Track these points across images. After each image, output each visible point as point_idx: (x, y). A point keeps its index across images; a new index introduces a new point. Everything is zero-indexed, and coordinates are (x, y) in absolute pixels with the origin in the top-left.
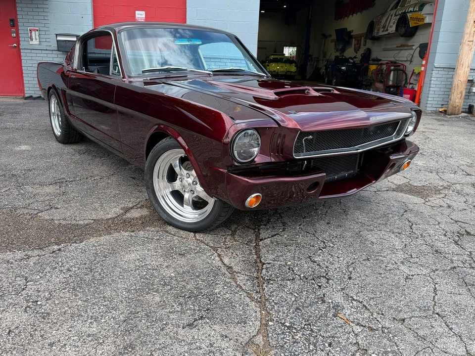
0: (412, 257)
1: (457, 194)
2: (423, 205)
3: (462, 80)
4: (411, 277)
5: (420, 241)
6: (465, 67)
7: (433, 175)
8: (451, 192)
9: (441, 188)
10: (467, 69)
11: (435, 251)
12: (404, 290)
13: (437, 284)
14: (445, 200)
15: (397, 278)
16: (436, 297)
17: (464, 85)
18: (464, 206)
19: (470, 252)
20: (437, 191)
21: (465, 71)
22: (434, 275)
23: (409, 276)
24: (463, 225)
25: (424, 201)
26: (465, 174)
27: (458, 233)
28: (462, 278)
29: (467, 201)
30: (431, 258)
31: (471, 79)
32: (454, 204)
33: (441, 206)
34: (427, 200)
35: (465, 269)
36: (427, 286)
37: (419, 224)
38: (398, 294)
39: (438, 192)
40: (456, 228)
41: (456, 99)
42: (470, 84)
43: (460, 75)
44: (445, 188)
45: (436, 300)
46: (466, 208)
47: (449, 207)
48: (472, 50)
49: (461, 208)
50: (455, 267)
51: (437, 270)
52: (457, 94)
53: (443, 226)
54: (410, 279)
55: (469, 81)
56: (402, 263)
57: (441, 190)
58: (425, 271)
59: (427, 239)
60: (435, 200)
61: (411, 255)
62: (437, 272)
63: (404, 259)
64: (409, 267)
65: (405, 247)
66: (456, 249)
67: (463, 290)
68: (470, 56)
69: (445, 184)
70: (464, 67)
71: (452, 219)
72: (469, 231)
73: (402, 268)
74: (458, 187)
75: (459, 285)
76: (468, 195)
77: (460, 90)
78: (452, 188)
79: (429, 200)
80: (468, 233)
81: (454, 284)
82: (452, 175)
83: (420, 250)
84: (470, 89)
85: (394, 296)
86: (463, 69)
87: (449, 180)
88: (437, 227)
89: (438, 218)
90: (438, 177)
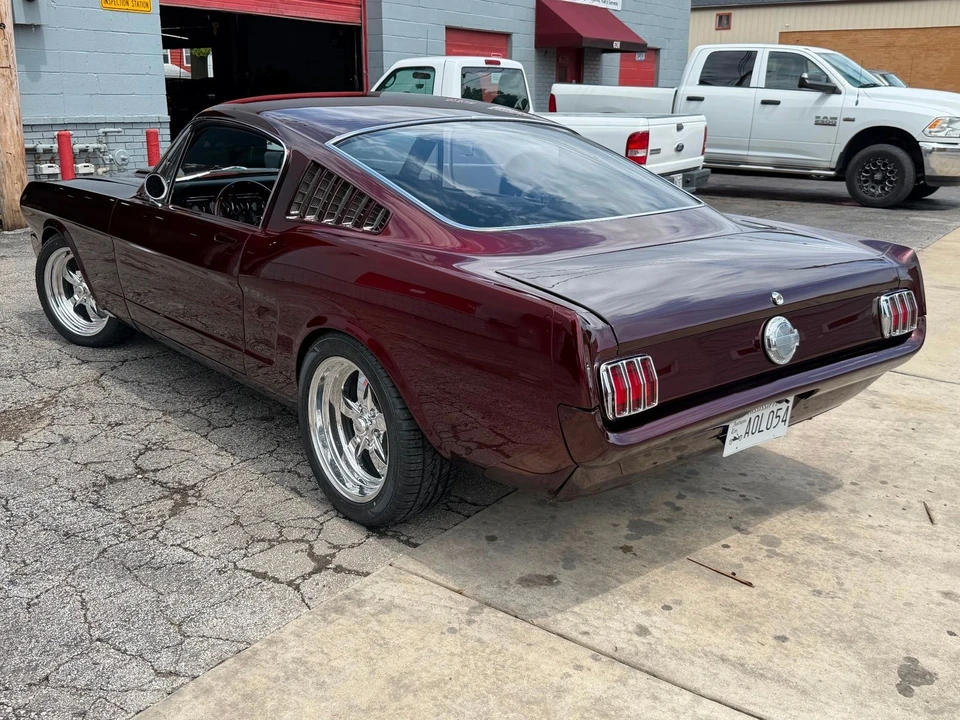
0: (26, 565)
1: (72, 409)
2: (15, 452)
3: (13, 152)
4: (36, 601)
5: (30, 528)
6: (12, 124)
7: (17, 383)
8: (61, 409)
9: (41, 406)
10: (15, 127)
11: (65, 535)
12: (32, 629)
13: (83, 591)
14: (54, 428)
15: (10, 614)
16: (89, 614)
17: (20, 162)
18: (90, 430)
19: (123, 513)
20: (34, 415)
21: (13, 132)
22: (73, 579)
23: (32, 600)
24: (100, 467)
25: (14, 445)
26: (77, 362)
27: (94, 485)
28: (122, 563)
29: (93, 418)
30: (61, 552)
31: (31, 146)
32: (74, 433)
33: (50, 444)
34: (21, 440)
35: (122, 544)
36: (68, 603)
37: (20, 496)
38: (24, 640)
39: (37, 417)
40: (88, 477)
41: (13, 194)
42: (32, 158)
43: (6, 142)
44: (47, 404)
45: (90, 619)
46: (96, 432)
47: (66, 440)
48: (14, 86)
49: (87, 436)
50: (105, 550)
51: (76, 568)
52: (13, 183)
53: (64, 483)
54: (35, 604)
55: (28, 151)
56: (12, 582)
57: (42, 409)
58: (57, 580)
59: (43, 518)
60: (37, 436)
61: (24, 562)
62: (79, 571)
63: (12, 574)
64: (27, 584)
65: (8, 551)
66: (98, 516)
67: (127, 583)
68: (14, 99)
69: (46, 396)
70: (8, 123)
71: (76, 463)
72: (112, 475)
73: (15, 591)
74: (71, 393)
75: (118, 577)
76: (93, 405)
77: (15, 174)
78: (60, 399)
79: (25, 440)
80: (112, 480)
81: (111, 579)
82: (54, 372)
83: (37, 544)
84: (35, 168)
85: (17, 649)
86: (9, 127)
87: (50, 384)
88: (55, 487)
89: (52, 471)
90: (28, 384)
